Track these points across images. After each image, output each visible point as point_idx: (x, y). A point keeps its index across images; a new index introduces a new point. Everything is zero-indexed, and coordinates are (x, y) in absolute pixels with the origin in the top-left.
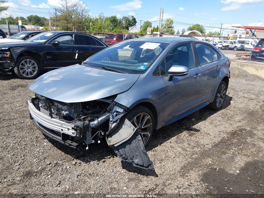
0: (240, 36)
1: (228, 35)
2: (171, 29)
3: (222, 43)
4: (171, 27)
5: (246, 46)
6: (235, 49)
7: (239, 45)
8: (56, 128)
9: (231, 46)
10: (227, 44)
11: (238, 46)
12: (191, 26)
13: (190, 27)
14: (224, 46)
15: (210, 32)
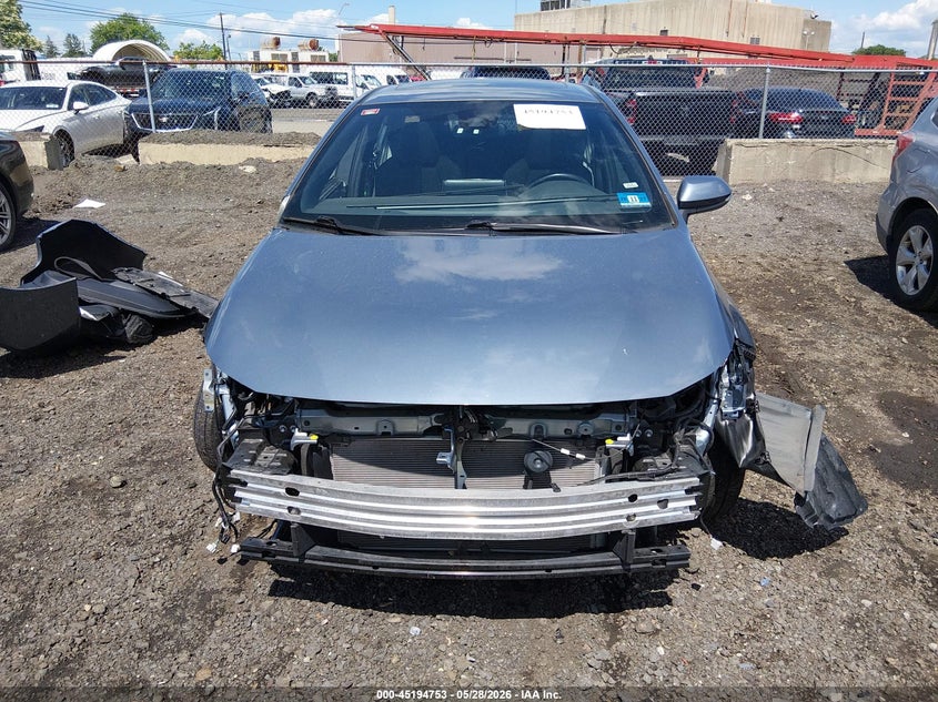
0: (295, 55)
1: (256, 54)
2: (19, 34)
3: (266, 84)
4: (18, 28)
5: (342, 91)
6: (312, 104)
7: (320, 90)
8: (602, 519)
9: (299, 93)
10: (283, 89)
11: (318, 93)
12: (105, 23)
13: (101, 26)
14: (275, 93)
15: (186, 44)
